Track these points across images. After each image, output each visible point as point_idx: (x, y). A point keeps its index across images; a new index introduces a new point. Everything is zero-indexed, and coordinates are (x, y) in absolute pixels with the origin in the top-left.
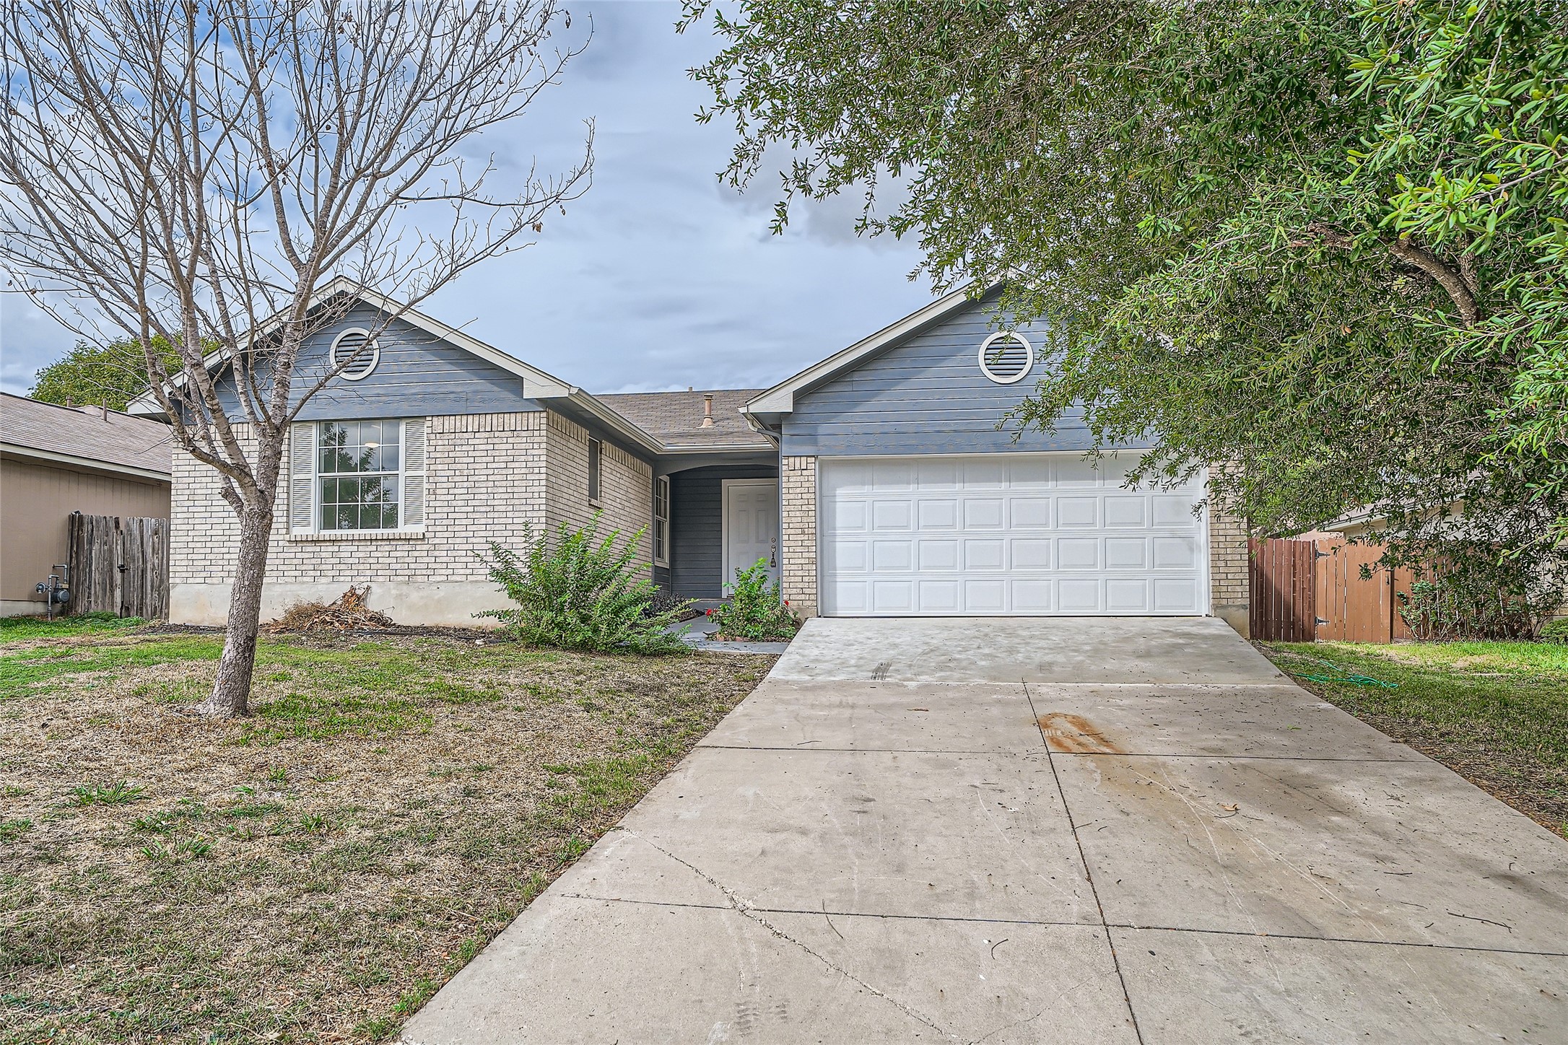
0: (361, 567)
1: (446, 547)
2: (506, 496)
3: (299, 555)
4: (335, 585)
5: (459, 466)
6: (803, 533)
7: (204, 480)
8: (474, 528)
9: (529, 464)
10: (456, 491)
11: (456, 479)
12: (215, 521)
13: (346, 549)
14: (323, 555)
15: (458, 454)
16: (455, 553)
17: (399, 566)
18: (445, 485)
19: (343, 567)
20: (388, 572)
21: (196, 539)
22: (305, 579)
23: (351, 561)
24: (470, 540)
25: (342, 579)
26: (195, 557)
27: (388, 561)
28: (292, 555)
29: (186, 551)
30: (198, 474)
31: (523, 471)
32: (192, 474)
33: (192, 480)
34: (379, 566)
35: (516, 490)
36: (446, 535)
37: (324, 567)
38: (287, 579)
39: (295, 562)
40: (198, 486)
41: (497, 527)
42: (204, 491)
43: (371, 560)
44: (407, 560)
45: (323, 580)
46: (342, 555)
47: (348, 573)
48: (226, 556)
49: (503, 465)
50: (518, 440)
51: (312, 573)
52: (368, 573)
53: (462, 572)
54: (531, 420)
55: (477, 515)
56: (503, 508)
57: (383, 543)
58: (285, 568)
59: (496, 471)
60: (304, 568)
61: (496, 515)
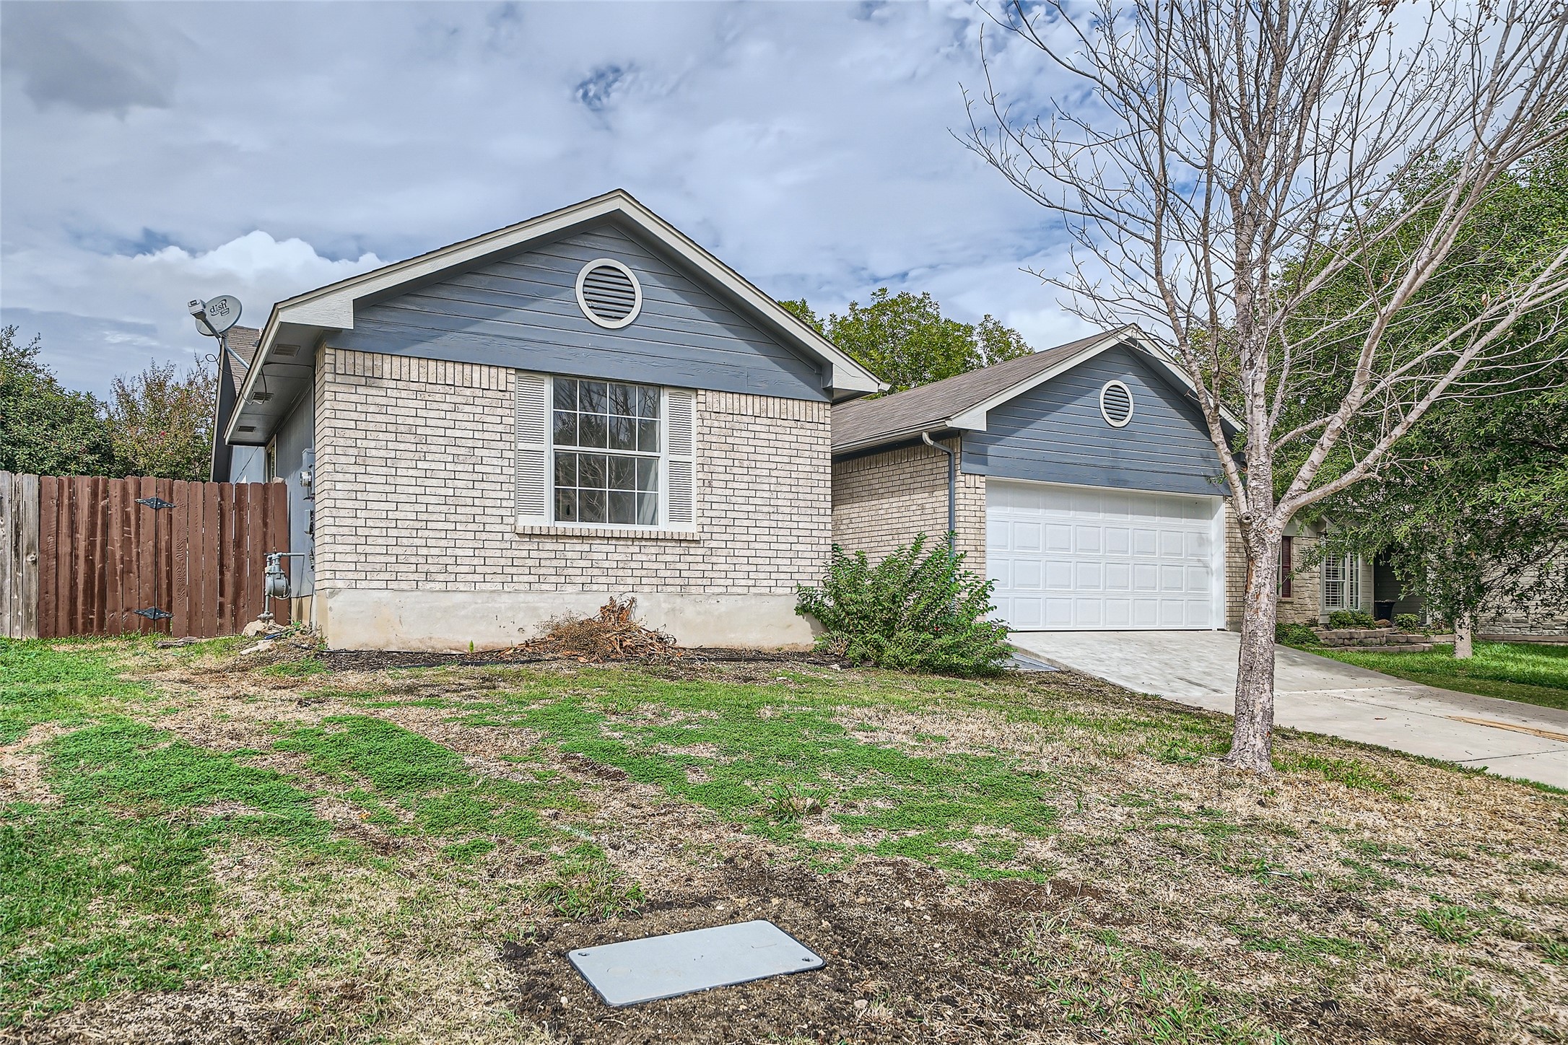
0: (620, 573)
1: (725, 552)
2: (791, 496)
3: (533, 554)
4: (588, 596)
5: (737, 456)
6: (976, 551)
7: (381, 436)
8: (756, 531)
9: (814, 462)
10: (736, 485)
11: (735, 470)
12: (403, 498)
13: (599, 547)
14: (569, 555)
15: (737, 441)
16: (735, 560)
17: (668, 573)
18: (722, 477)
19: (596, 572)
20: (655, 581)
21: (370, 523)
22: (544, 587)
23: (606, 564)
24: (752, 545)
25: (595, 587)
26: (368, 549)
27: (655, 566)
28: (525, 554)
29: (353, 540)
30: (371, 427)
31: (808, 468)
32: (362, 425)
33: (361, 434)
34: (644, 573)
35: (800, 489)
36: (725, 537)
37: (570, 571)
38: (517, 586)
39: (529, 562)
40: (373, 444)
41: (781, 532)
42: (383, 453)
43: (633, 565)
44: (679, 566)
45: (569, 588)
46: (595, 556)
47: (603, 580)
48: (424, 551)
49: (786, 459)
50: (802, 432)
51: (553, 579)
52: (630, 580)
53: (743, 582)
54: (815, 411)
55: (760, 516)
56: (787, 510)
57: (648, 543)
58: (514, 570)
59: (779, 466)
60: (542, 571)
61: (780, 517)
